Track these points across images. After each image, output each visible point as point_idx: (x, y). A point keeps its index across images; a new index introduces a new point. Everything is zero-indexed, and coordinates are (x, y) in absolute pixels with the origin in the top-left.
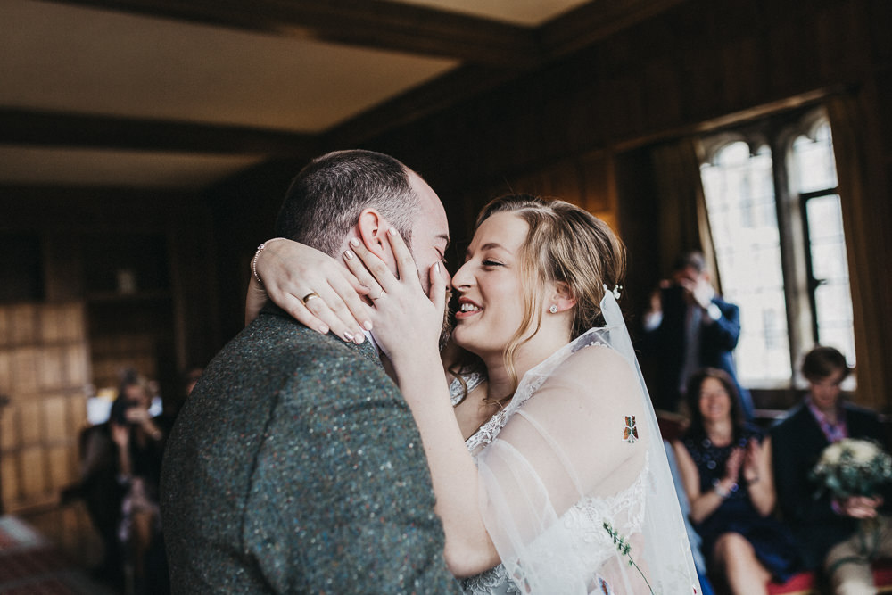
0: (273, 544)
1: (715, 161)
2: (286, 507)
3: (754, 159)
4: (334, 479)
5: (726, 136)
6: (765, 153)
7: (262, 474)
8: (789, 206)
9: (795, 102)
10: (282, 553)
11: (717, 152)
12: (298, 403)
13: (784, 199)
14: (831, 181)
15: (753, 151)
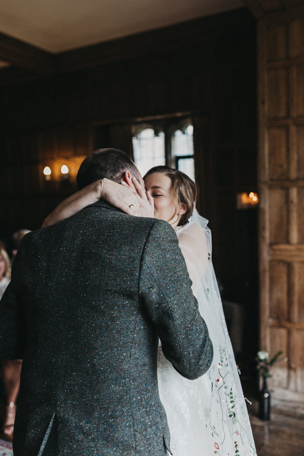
0: (153, 288)
1: (138, 136)
2: (157, 275)
3: (156, 138)
4: (172, 266)
5: (145, 125)
6: (162, 135)
7: (147, 262)
8: (171, 161)
9: (179, 114)
10: (156, 292)
11: (140, 132)
12: (158, 236)
13: (169, 158)
14: (191, 152)
15: (156, 134)
